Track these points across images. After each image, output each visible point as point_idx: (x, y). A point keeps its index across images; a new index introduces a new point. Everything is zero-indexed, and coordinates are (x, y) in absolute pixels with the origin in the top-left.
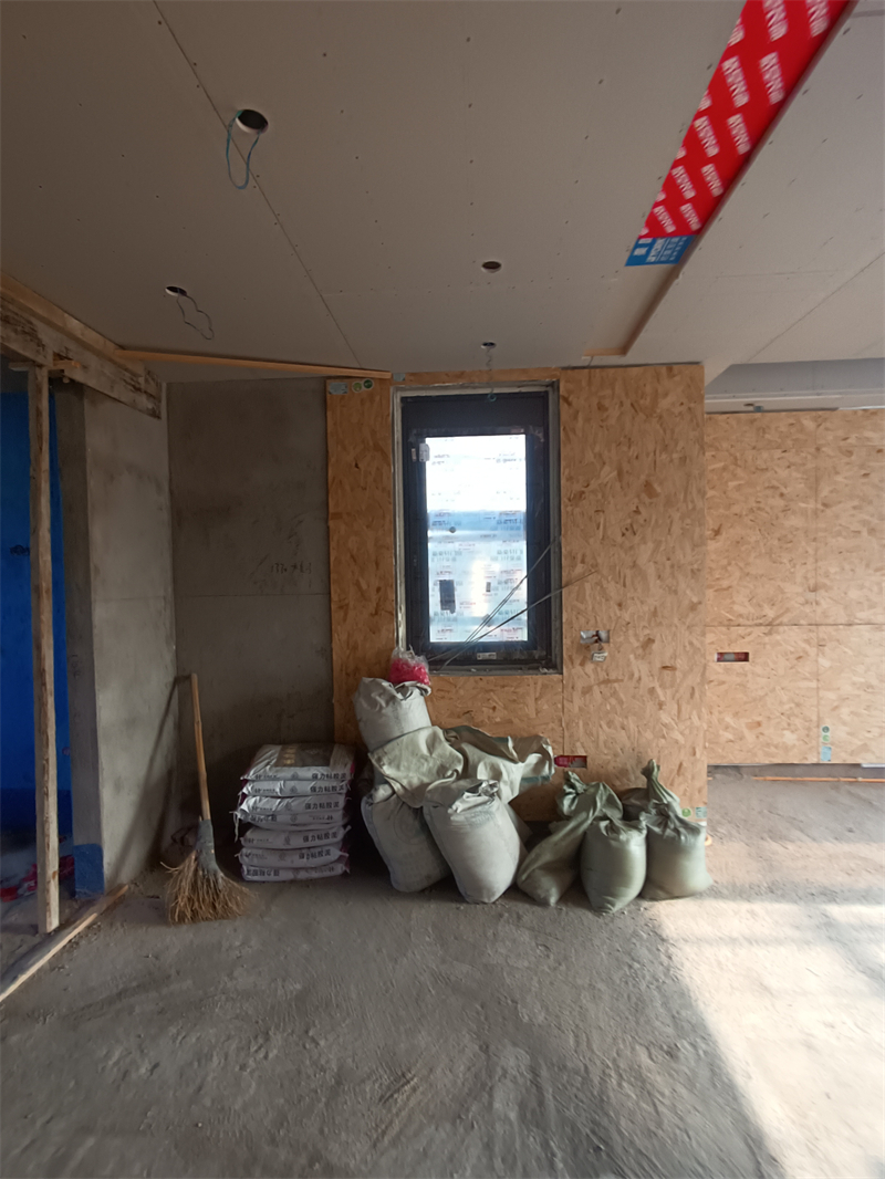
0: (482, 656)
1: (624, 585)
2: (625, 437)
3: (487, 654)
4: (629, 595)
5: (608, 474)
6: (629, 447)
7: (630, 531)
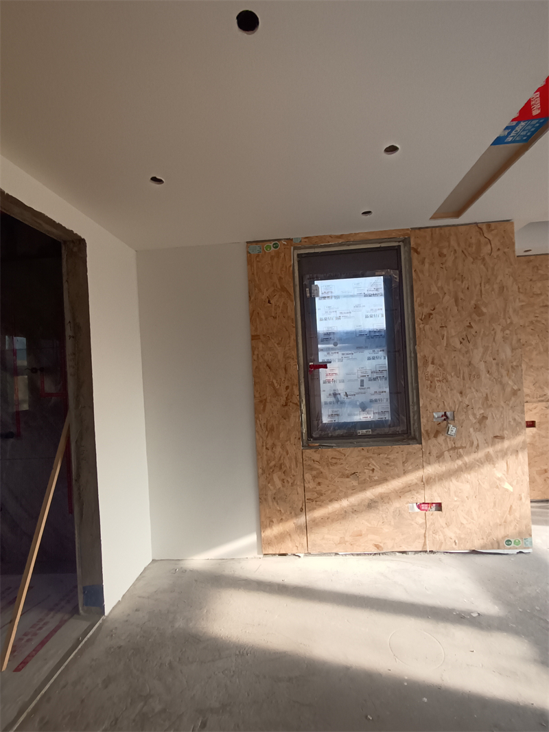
0: (361, 432)
1: (464, 379)
2: (459, 274)
3: (364, 431)
4: (467, 385)
5: (448, 300)
6: (462, 282)
7: (466, 339)
